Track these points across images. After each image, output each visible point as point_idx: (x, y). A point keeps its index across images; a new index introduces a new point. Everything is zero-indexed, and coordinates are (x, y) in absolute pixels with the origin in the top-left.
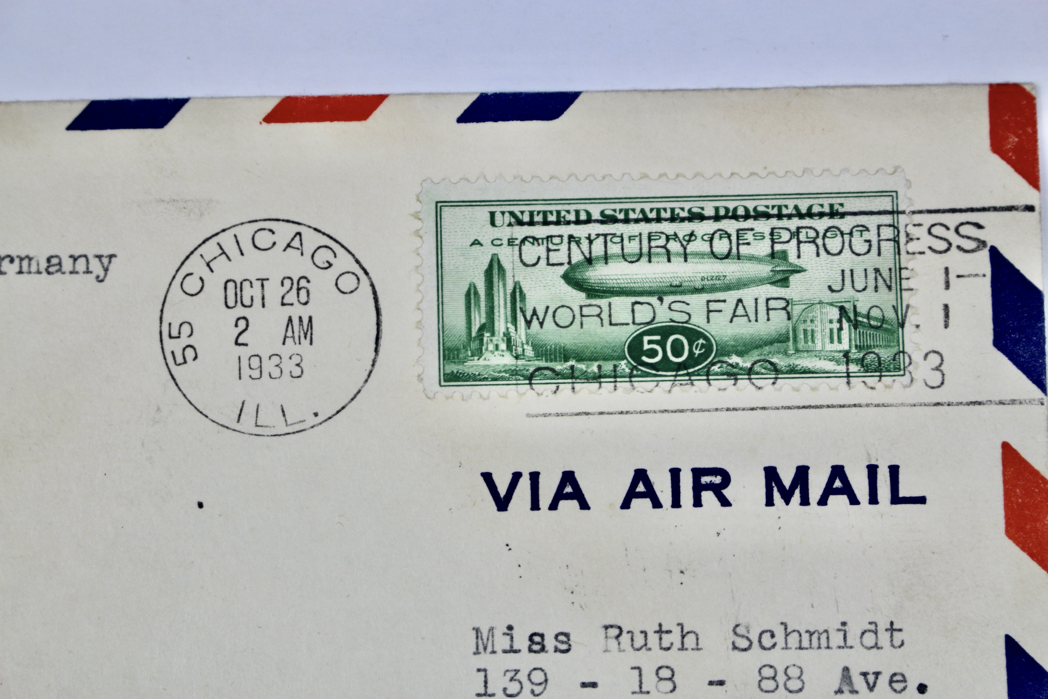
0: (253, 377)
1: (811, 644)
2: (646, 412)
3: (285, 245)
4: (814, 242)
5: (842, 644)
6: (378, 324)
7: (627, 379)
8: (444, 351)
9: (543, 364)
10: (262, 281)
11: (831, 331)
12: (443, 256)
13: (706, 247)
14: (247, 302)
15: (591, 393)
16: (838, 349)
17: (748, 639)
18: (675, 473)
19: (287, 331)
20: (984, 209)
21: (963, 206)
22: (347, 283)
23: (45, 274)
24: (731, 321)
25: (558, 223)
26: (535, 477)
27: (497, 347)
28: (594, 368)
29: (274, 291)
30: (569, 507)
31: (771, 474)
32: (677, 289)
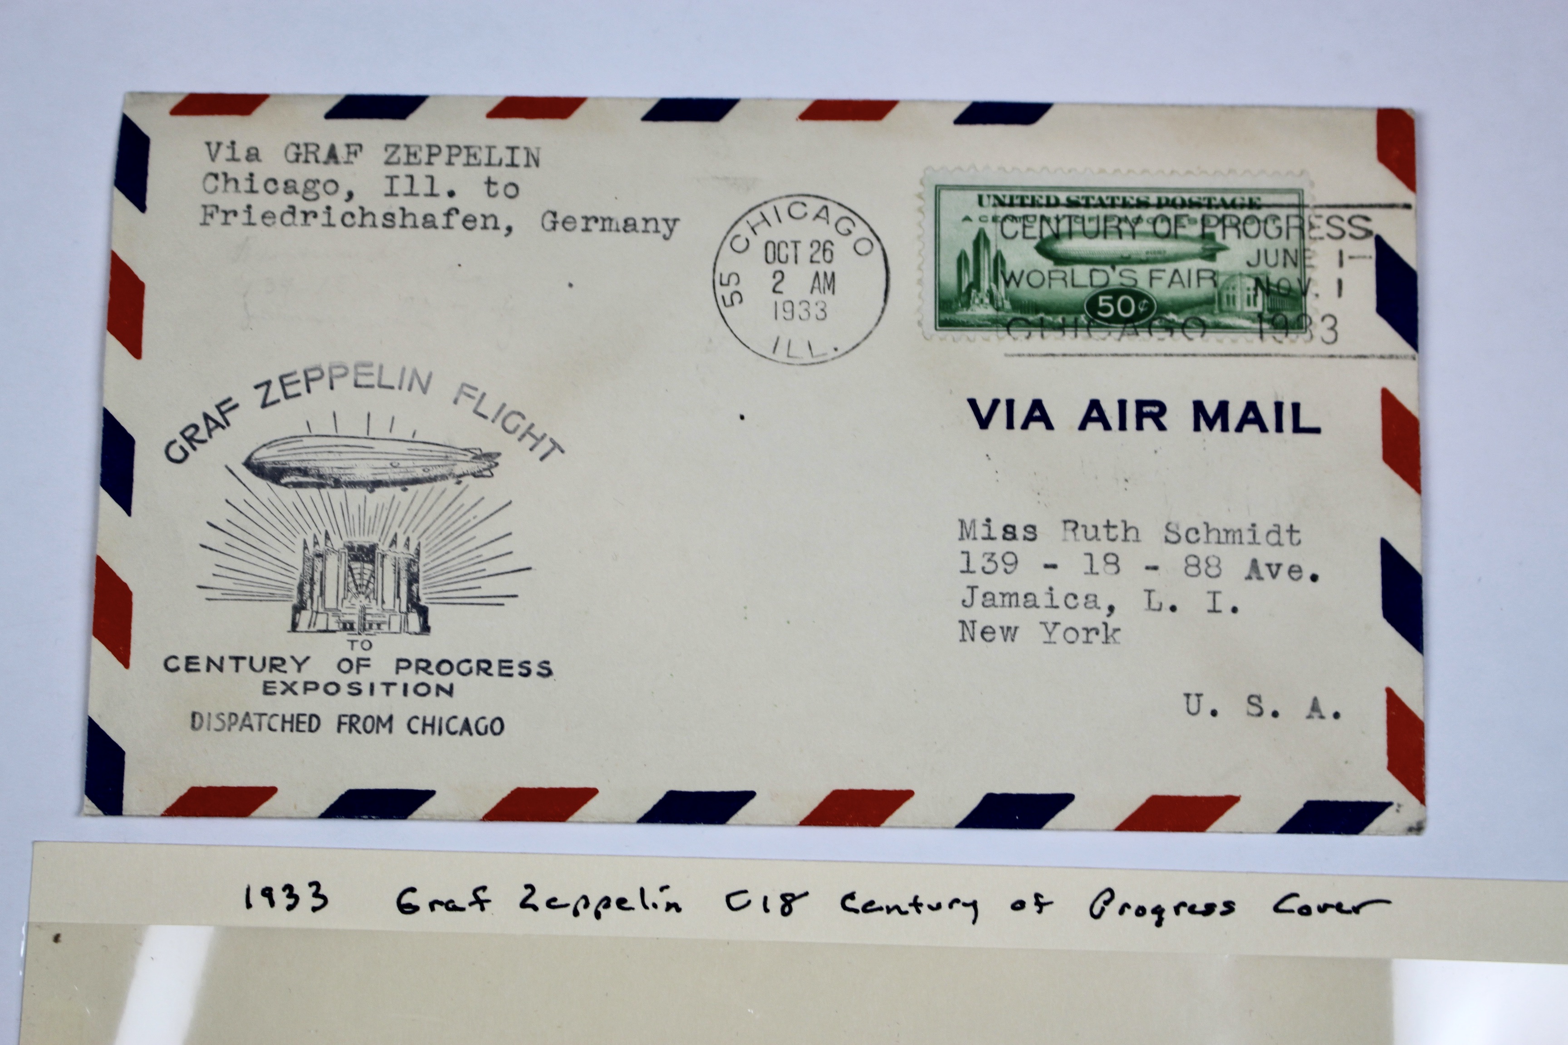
0: (786, 318)
1: (1227, 540)
2: (1100, 355)
3: (814, 215)
4: (1236, 226)
6: (887, 280)
7: (1085, 329)
8: (939, 303)
9: (1018, 315)
10: (796, 243)
11: (1249, 296)
12: (941, 228)
13: (1149, 228)
14: (783, 258)
15: (1056, 339)
16: (1254, 311)
17: (1178, 534)
18: (1122, 404)
19: (814, 283)
20: (1371, 206)
21: (1355, 203)
22: (863, 247)
23: (622, 232)
24: (1169, 286)
25: (1033, 205)
26: (1010, 403)
27: (982, 301)
28: (1059, 319)
29: (805, 252)
30: (1037, 427)
31: (1199, 407)
32: (1126, 260)
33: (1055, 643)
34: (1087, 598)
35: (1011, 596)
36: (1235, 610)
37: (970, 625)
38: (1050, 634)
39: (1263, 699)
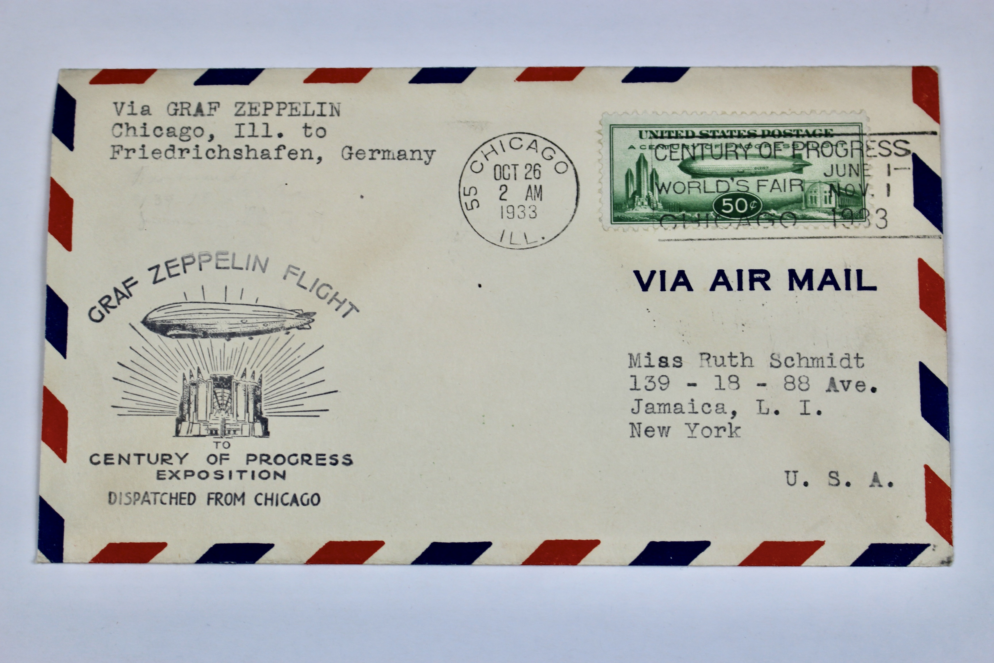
0: (509, 217)
1: (813, 364)
2: (724, 239)
3: (527, 147)
4: (816, 149)
5: (830, 365)
6: (578, 190)
7: (714, 222)
8: (613, 205)
9: (668, 213)
10: (515, 166)
11: (826, 197)
12: (614, 154)
13: (757, 152)
14: (506, 177)
15: (694, 228)
16: (829, 207)
17: (779, 361)
18: (740, 272)
19: (528, 193)
20: (909, 133)
21: (898, 131)
22: (561, 168)
23: (397, 160)
24: (771, 191)
25: (676, 137)
26: (663, 273)
27: (642, 204)
28: (696, 215)
29: (521, 171)
30: (682, 289)
31: (792, 273)
32: (741, 174)
33: (695, 437)
34: (717, 406)
35: (665, 405)
36: (819, 413)
37: (637, 426)
38: (692, 431)
39: (839, 474)
